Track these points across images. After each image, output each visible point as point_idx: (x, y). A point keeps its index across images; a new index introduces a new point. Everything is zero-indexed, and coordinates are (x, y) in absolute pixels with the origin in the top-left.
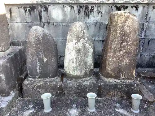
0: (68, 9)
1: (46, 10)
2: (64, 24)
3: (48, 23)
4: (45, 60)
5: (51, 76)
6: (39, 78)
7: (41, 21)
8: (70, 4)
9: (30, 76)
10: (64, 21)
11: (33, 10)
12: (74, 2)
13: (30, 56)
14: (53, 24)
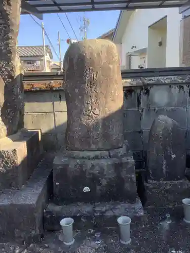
0: (175, 90)
1: (147, 92)
2: (169, 109)
3: (149, 109)
4: (174, 156)
5: (179, 177)
6: (165, 180)
7: (138, 107)
8: (179, 84)
9: (152, 178)
10: (169, 104)
11: (131, 94)
12: (184, 81)
13: (154, 152)
14: (155, 109)
